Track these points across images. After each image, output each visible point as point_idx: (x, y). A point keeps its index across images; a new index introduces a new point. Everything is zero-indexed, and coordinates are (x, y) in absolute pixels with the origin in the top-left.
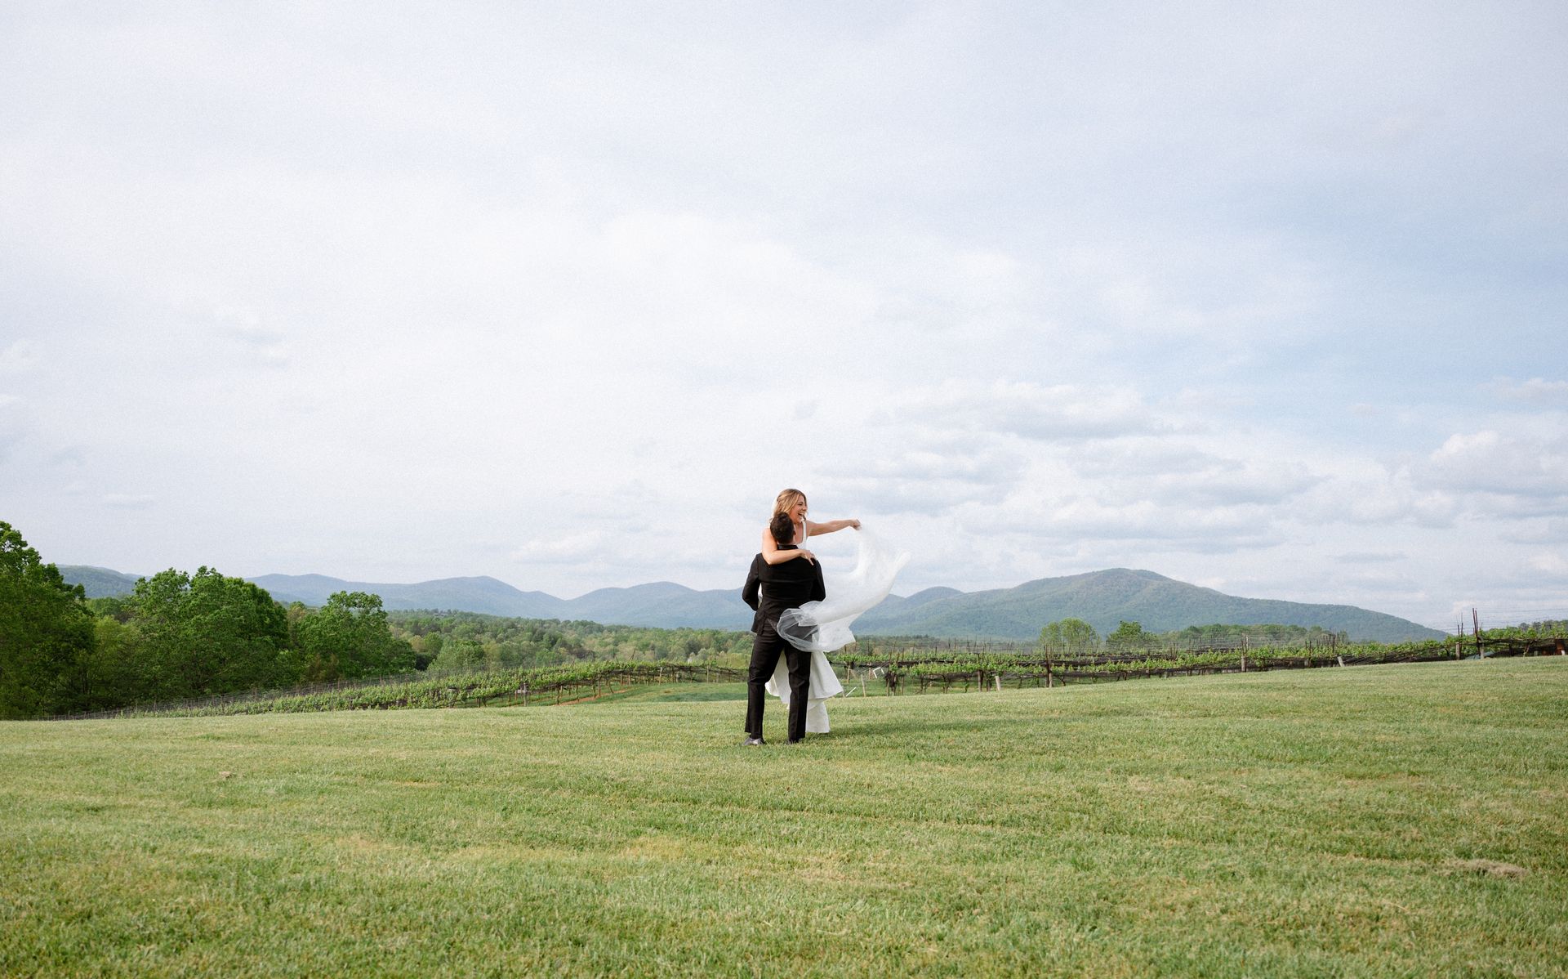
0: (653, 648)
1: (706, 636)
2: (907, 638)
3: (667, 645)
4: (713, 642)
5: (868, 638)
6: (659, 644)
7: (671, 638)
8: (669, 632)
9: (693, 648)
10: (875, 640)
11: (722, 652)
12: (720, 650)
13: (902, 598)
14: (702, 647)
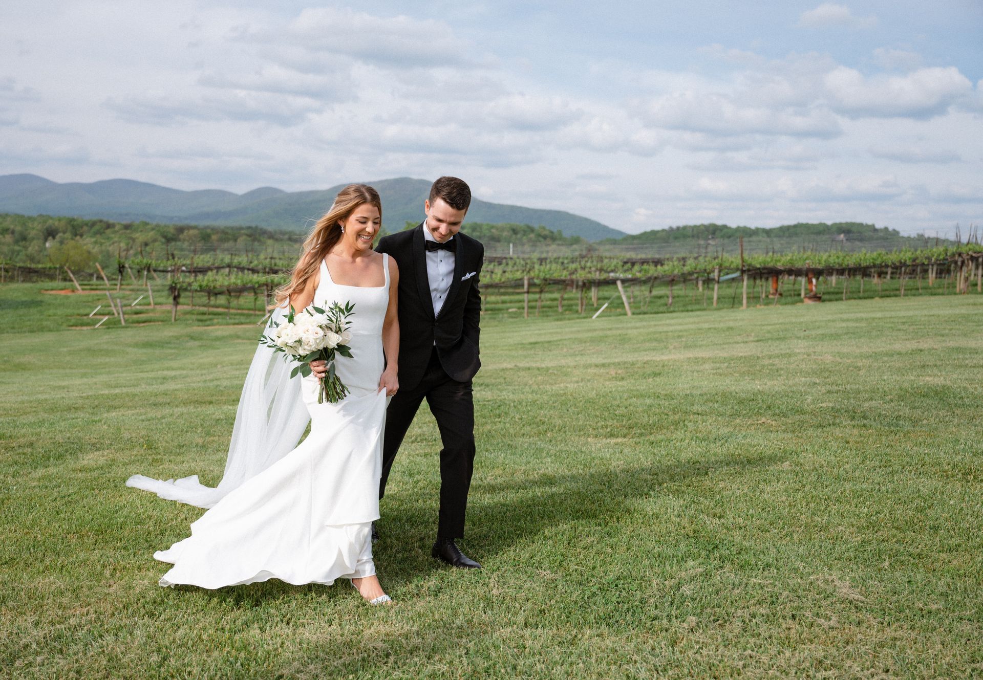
0: (13, 232)
1: (63, 223)
2: (241, 228)
3: (26, 230)
4: (70, 228)
5: (206, 228)
6: (18, 228)
7: (30, 225)
8: (30, 218)
9: (51, 233)
10: (213, 229)
11: (78, 237)
12: (76, 235)
13: (237, 195)
14: (60, 232)
